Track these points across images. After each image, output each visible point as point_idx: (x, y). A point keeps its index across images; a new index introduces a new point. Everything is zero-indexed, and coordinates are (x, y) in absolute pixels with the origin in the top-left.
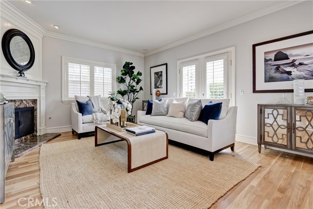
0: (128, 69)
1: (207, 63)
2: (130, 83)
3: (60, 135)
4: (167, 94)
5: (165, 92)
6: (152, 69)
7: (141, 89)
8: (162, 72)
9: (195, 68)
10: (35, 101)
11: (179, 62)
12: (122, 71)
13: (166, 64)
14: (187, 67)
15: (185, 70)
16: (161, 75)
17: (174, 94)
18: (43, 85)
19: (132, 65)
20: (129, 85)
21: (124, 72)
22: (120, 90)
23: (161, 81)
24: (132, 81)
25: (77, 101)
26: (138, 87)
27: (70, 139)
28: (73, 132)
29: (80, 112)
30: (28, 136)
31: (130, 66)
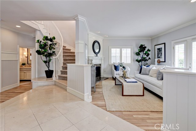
0: (142, 48)
1: (193, 43)
2: (143, 56)
3: (108, 78)
4: (165, 62)
5: (164, 61)
6: (156, 46)
7: (149, 58)
8: (162, 48)
9: (184, 46)
10: (100, 65)
11: (173, 42)
12: (139, 50)
13: (165, 44)
14: (178, 45)
15: (177, 47)
16: (161, 50)
17: (170, 62)
18: (103, 58)
19: (145, 46)
20: (143, 57)
21: (140, 50)
22: (137, 60)
23: (161, 54)
24: (144, 55)
25: (114, 65)
26: (147, 58)
27: (112, 80)
28: (113, 78)
29: (115, 70)
30: (99, 77)
31: (143, 46)
